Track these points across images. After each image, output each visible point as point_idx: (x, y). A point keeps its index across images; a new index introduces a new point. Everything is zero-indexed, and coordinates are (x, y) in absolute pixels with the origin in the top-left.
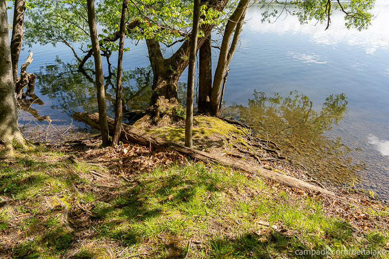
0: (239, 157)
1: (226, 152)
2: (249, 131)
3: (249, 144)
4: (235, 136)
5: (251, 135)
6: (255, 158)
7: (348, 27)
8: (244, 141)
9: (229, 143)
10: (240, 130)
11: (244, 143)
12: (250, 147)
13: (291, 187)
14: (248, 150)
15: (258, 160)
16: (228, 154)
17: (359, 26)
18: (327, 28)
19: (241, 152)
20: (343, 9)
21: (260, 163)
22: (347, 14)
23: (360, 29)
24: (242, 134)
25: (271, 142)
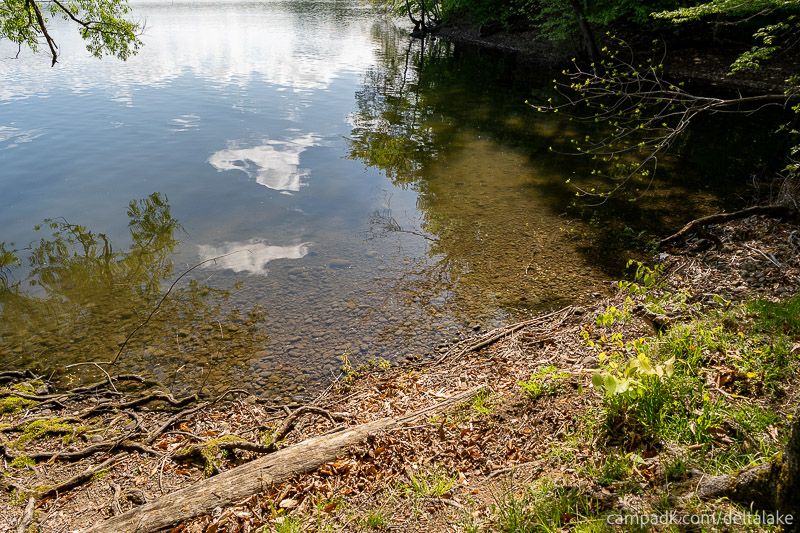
0: (84, 481)
1: (28, 495)
2: (34, 385)
3: (71, 422)
4: (10, 426)
5: (51, 391)
6: (131, 450)
7: (96, 54)
8: (48, 421)
9: (10, 460)
10: (9, 399)
11: (57, 428)
12: (82, 427)
13: (315, 470)
14: (84, 439)
15: (141, 451)
16: (44, 496)
17: (119, 51)
18: (54, 61)
19: (75, 459)
20: (71, 16)
21: (152, 455)
22: (85, 25)
23: (123, 56)
24: (24, 406)
25: (119, 378)
